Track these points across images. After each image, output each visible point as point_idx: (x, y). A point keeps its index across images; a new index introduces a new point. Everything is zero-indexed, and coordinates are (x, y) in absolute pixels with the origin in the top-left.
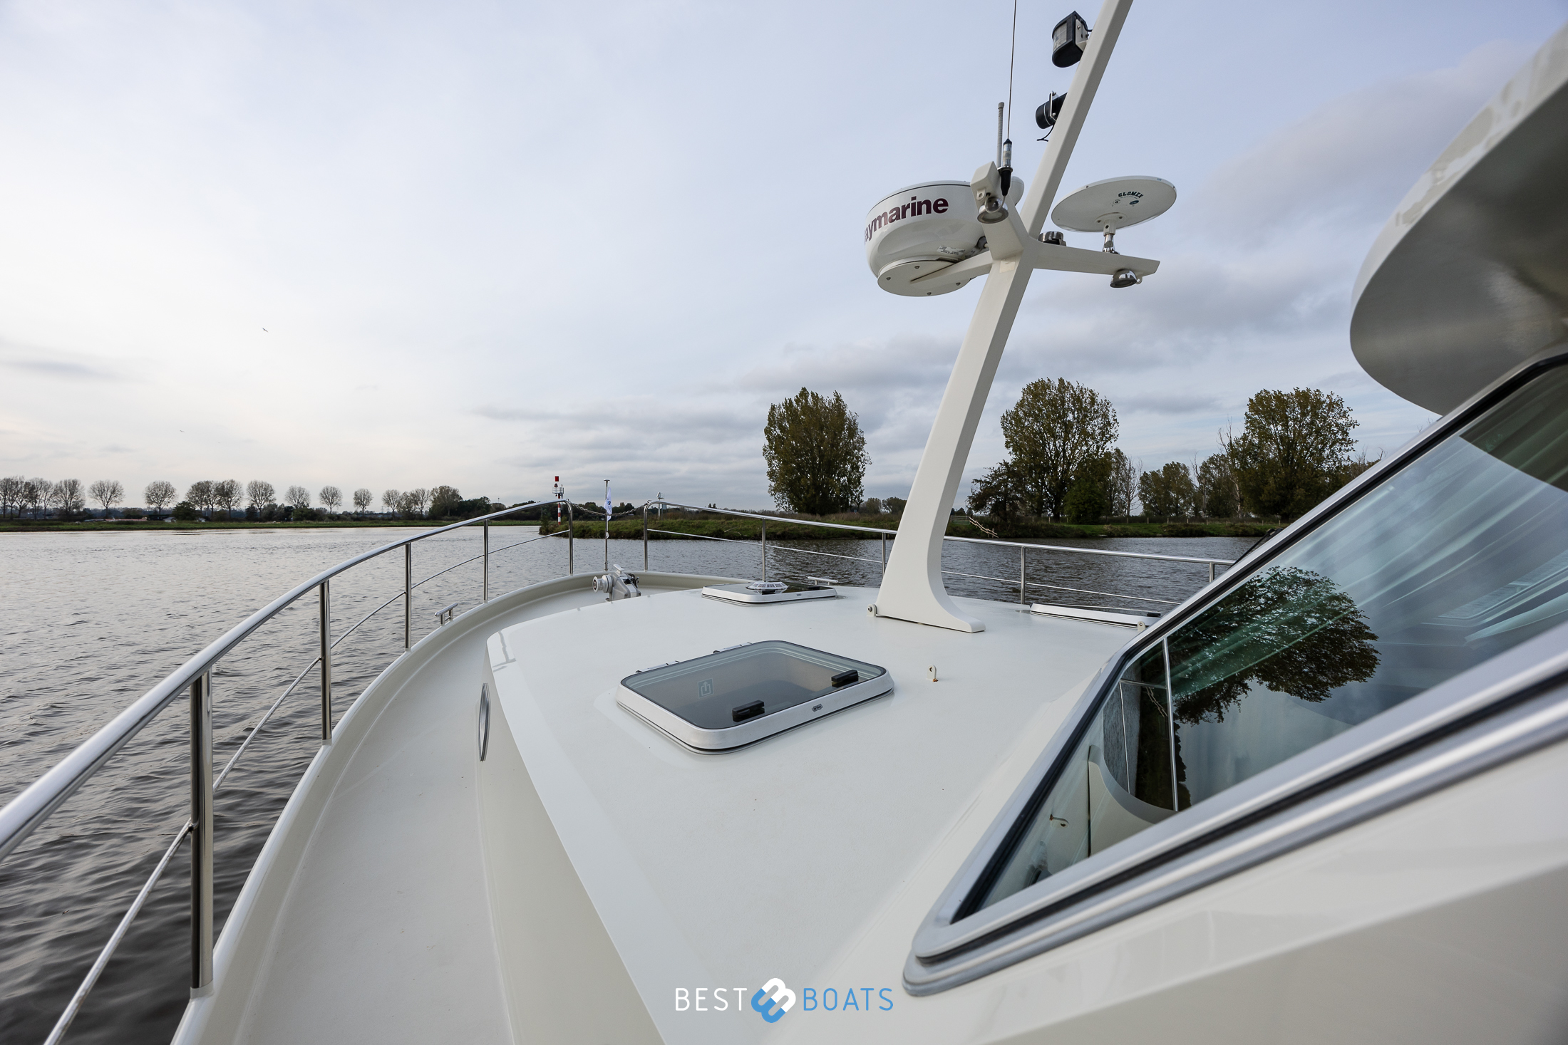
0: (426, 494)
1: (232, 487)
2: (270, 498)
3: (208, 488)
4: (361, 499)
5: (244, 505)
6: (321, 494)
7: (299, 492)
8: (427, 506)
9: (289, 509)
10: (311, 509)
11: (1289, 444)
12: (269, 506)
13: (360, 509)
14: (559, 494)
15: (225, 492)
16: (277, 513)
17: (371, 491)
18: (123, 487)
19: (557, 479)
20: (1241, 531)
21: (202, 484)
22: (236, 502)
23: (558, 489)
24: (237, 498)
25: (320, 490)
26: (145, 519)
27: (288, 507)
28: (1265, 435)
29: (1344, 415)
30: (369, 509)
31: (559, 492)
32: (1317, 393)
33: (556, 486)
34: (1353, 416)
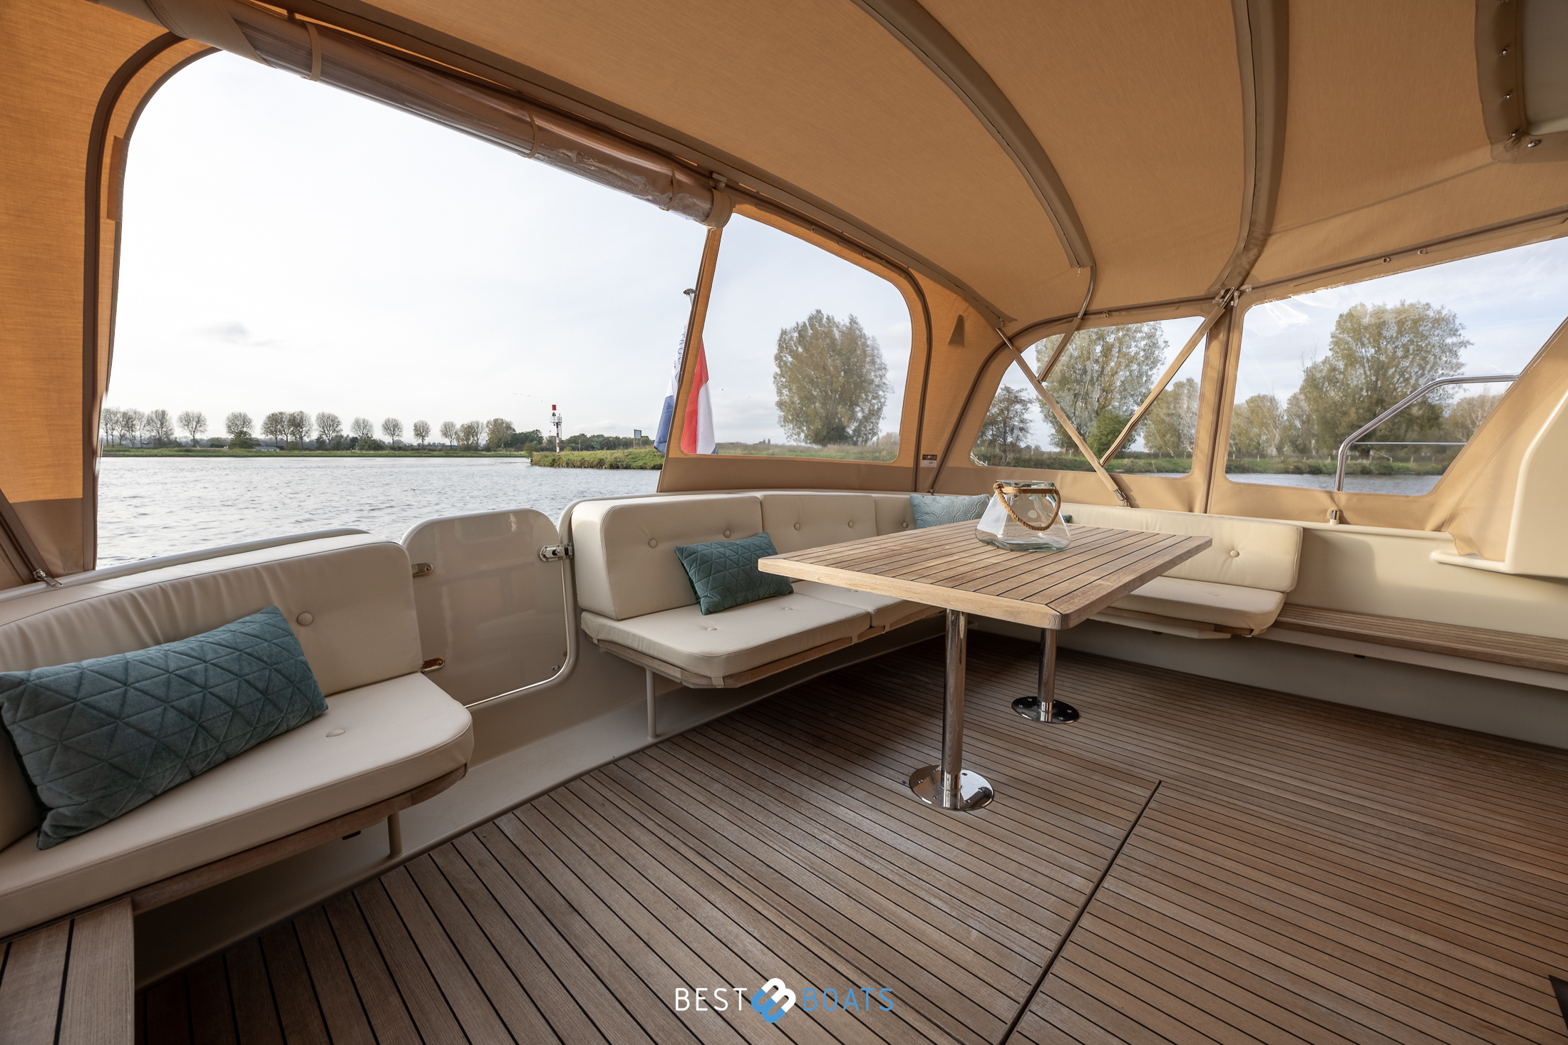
0: (480, 426)
1: (302, 418)
2: (338, 429)
3: (282, 418)
4: (421, 431)
5: (314, 435)
6: (383, 426)
7: (363, 423)
8: (483, 439)
9: (354, 440)
10: (374, 440)
11: (1380, 368)
12: (336, 436)
13: (420, 441)
14: (557, 423)
15: (297, 423)
16: (344, 444)
17: (429, 423)
18: (206, 417)
19: (554, 408)
20: (1292, 467)
21: (277, 415)
22: (307, 433)
23: (556, 418)
24: (307, 429)
25: (382, 422)
26: (226, 448)
27: (353, 438)
28: (1352, 360)
29: (1454, 332)
30: (427, 441)
31: (557, 421)
32: (1426, 307)
33: (554, 415)
34: (1465, 335)
